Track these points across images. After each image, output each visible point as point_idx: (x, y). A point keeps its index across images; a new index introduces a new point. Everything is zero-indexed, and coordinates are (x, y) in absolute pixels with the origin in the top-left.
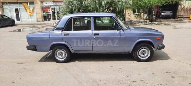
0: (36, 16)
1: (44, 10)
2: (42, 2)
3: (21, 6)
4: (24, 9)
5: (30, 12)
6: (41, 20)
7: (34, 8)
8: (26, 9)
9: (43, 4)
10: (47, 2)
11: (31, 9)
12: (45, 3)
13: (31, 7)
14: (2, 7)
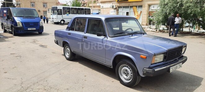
0: (142, 20)
1: (150, 14)
2: (149, 6)
3: (132, 10)
4: (133, 12)
5: (137, 16)
6: (145, 24)
7: (141, 12)
8: (135, 13)
9: (150, 7)
10: (155, 6)
11: (139, 13)
12: (152, 6)
13: (139, 10)
14: (118, 10)
